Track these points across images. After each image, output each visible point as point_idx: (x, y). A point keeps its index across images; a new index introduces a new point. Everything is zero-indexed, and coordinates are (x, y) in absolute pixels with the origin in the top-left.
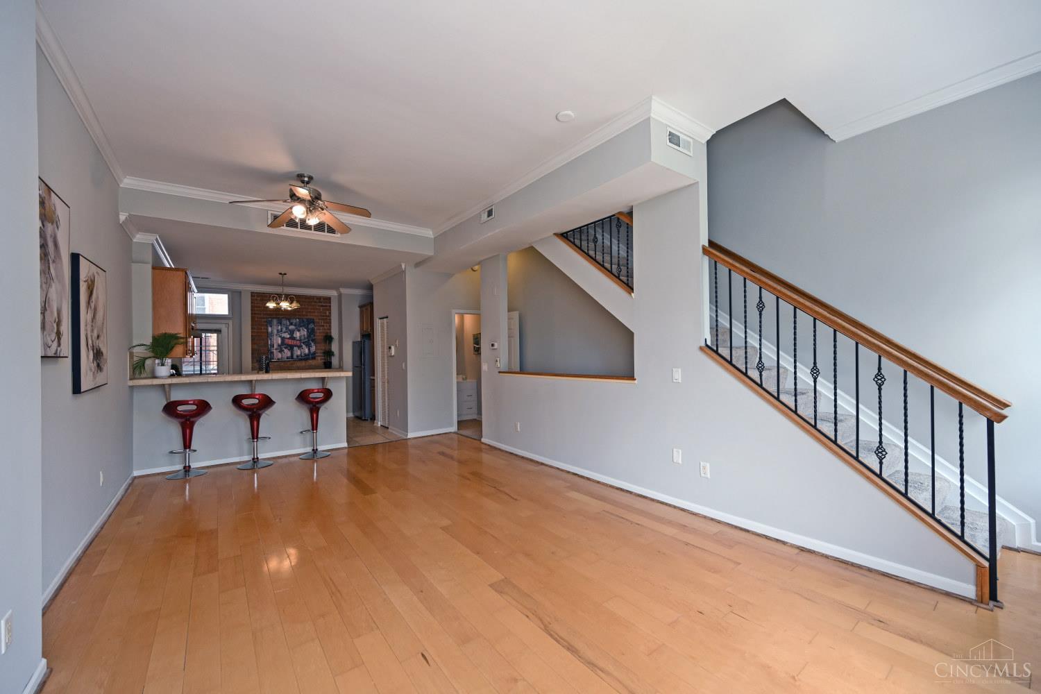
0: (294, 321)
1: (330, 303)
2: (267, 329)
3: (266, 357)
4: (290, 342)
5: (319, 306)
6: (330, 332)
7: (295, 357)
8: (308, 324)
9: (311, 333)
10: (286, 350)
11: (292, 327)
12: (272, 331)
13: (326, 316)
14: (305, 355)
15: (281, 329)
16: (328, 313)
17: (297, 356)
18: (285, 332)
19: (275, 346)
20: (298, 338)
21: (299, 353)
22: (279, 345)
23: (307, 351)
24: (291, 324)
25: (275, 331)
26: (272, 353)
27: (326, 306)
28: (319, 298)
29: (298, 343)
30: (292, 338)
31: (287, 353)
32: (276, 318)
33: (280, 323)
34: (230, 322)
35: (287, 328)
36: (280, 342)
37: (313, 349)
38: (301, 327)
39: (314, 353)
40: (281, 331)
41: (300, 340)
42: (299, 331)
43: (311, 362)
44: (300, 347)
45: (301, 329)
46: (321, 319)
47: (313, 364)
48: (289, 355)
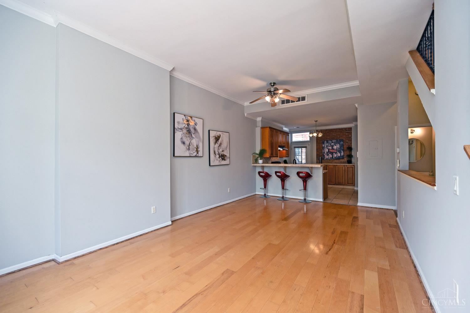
0: (333, 141)
1: (351, 130)
2: (322, 145)
3: (321, 157)
4: (331, 151)
5: (346, 132)
6: (351, 146)
7: (334, 158)
8: (340, 142)
9: (342, 146)
10: (330, 155)
11: (333, 144)
12: (324, 146)
13: (350, 137)
14: (339, 157)
15: (328, 145)
16: (350, 136)
18: (329, 146)
19: (326, 153)
20: (335, 149)
21: (336, 156)
22: (327, 152)
23: (339, 155)
24: (332, 142)
25: (326, 146)
26: (324, 156)
27: (349, 132)
28: (346, 129)
30: (333, 149)
31: (330, 156)
32: (326, 140)
33: (327, 142)
34: (310, 143)
36: (327, 151)
37: (342, 154)
39: (343, 156)
41: (336, 150)
42: (336, 145)
43: (341, 160)
44: (336, 153)
45: (337, 144)
46: (346, 139)
47: (343, 161)
48: (331, 156)
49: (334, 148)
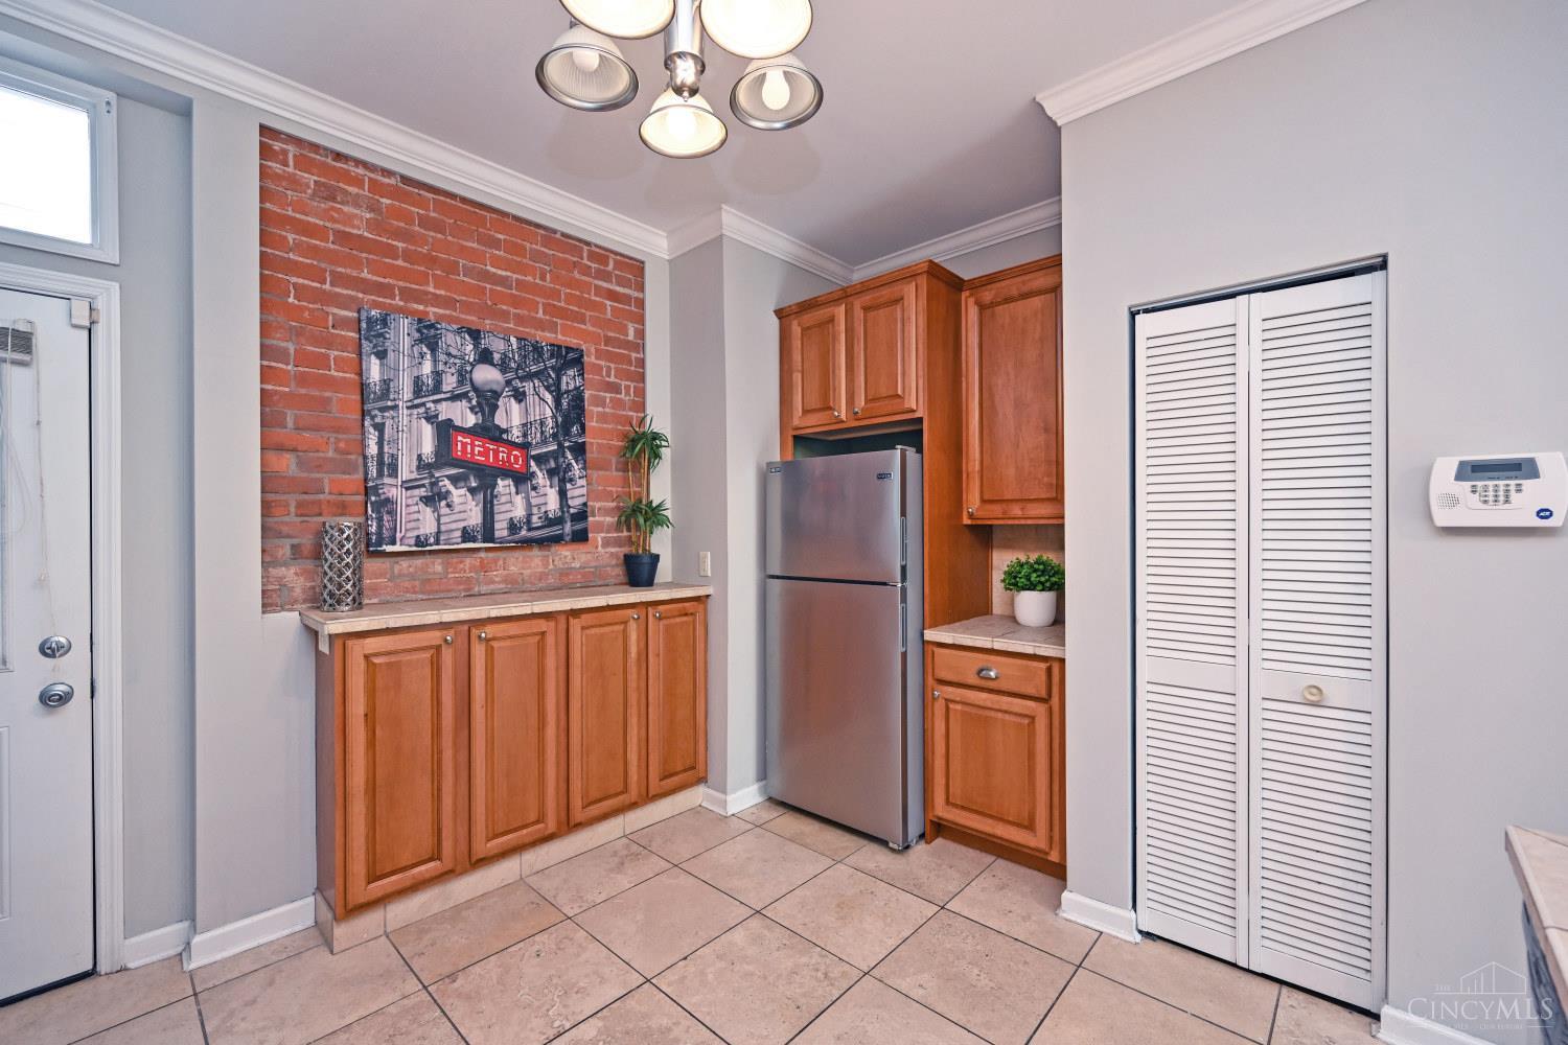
0: (497, 345)
1: (642, 285)
2: (359, 370)
4: (477, 450)
5: (599, 291)
6: (648, 419)
7: (501, 529)
8: (559, 371)
9: (572, 413)
10: (458, 494)
11: (486, 375)
12: (386, 383)
13: (628, 345)
14: (550, 522)
15: (437, 375)
16: (631, 337)
17: (513, 527)
18: (455, 398)
19: (407, 470)
20: (515, 434)
21: (519, 512)
22: (422, 466)
23: (552, 503)
24: (485, 357)
25: (404, 387)
26: (386, 505)
27: (625, 299)
28: (601, 255)
29: (516, 460)
30: (489, 432)
31: (466, 508)
32: (406, 312)
33: (428, 337)
35: (463, 376)
36: (428, 448)
37: (577, 494)
38: (530, 376)
39: (582, 515)
40: (437, 389)
41: (525, 446)
42: (520, 396)
43: (567, 556)
44: (522, 479)
45: (528, 387)
46: (611, 357)
47: (577, 565)
48: (475, 518)
49: (500, 419)
